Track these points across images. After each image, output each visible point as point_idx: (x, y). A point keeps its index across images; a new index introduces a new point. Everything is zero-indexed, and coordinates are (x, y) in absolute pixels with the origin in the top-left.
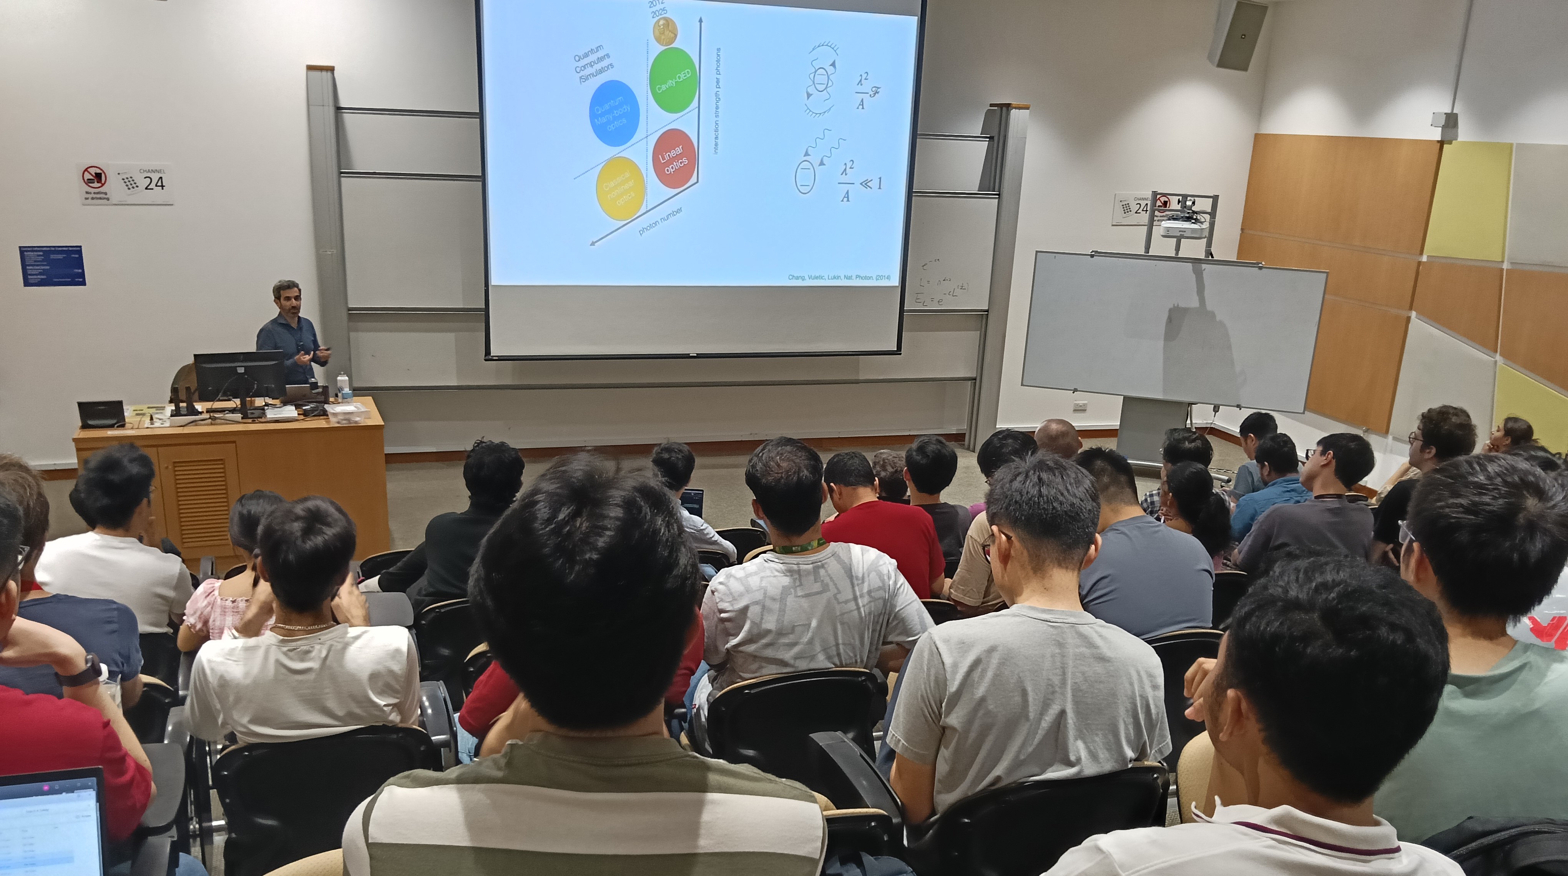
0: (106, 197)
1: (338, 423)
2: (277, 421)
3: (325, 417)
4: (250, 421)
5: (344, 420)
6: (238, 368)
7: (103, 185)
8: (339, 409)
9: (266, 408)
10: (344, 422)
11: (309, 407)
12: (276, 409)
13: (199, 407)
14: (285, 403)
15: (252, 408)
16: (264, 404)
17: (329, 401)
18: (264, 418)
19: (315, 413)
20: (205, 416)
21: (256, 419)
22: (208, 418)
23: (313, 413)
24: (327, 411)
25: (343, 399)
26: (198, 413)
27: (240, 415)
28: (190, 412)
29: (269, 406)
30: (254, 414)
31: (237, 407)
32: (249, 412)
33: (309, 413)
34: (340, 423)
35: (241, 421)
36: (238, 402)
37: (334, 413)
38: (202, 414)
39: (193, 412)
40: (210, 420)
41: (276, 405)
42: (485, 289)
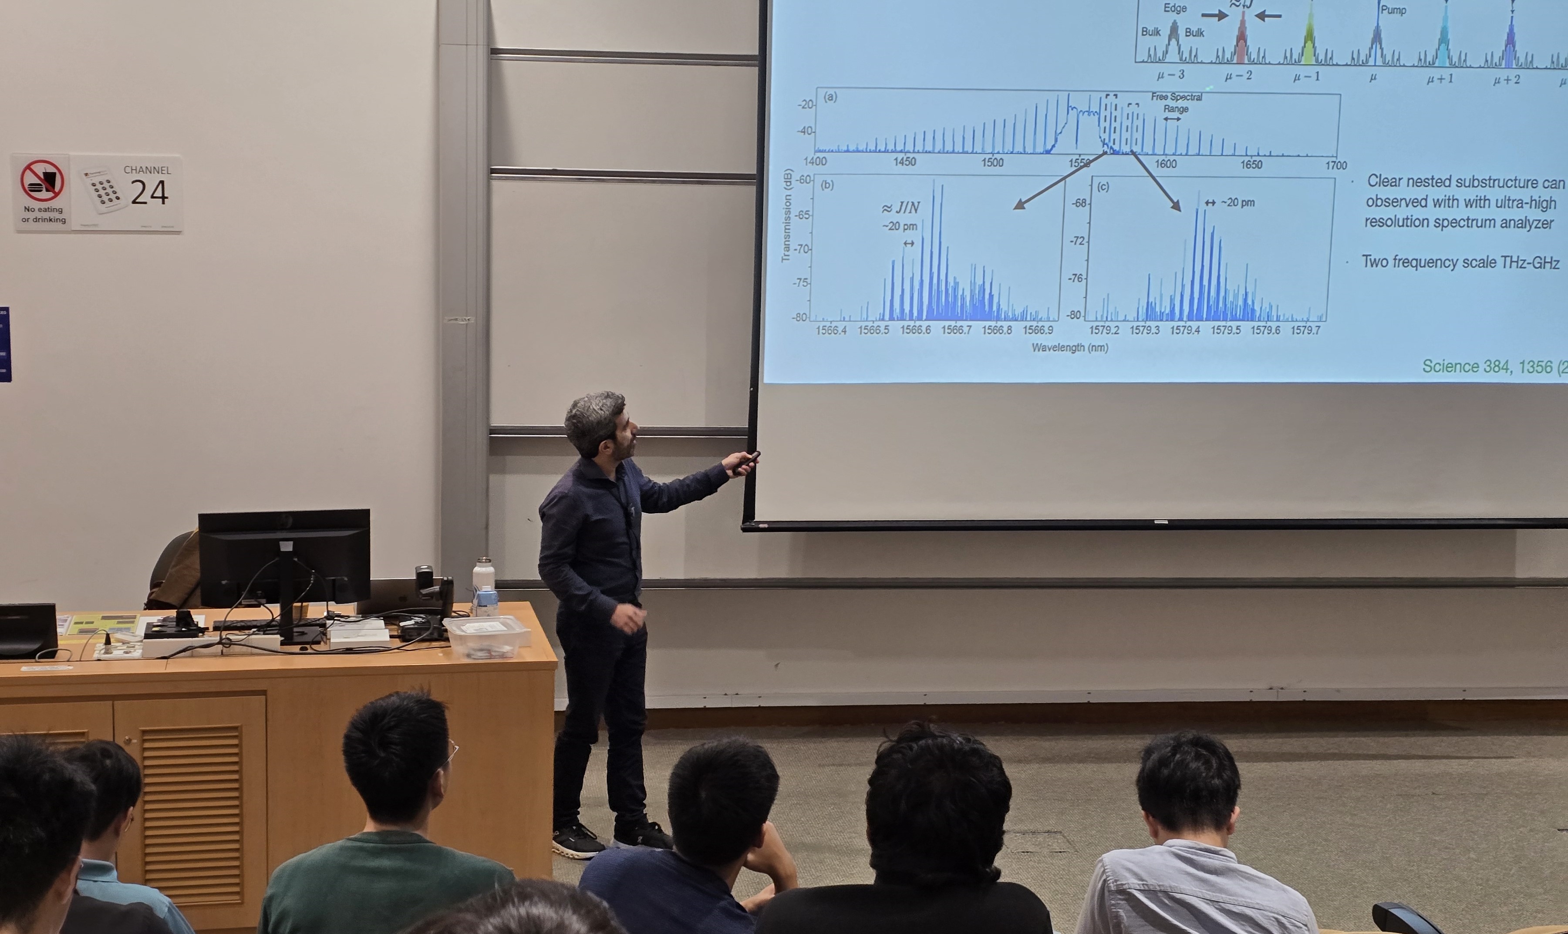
0: (61, 217)
1: (469, 656)
2: (349, 651)
3: (443, 644)
4: (296, 649)
5: (481, 650)
6: (281, 543)
7: (57, 195)
8: (471, 627)
10: (480, 654)
11: (412, 622)
12: (348, 626)
13: (201, 617)
14: (365, 613)
15: (302, 623)
16: (325, 614)
17: (454, 609)
18: (326, 643)
19: (424, 635)
20: (211, 637)
21: (308, 646)
22: (217, 642)
23: (419, 635)
24: (446, 630)
25: (480, 606)
26: (197, 631)
27: (278, 636)
28: (183, 629)
29: (336, 618)
30: (305, 636)
31: (273, 620)
32: (297, 632)
33: (411, 636)
34: (472, 657)
35: (279, 651)
36: (276, 609)
37: (460, 636)
38: (206, 633)
39: (189, 630)
40: (220, 646)
41: (349, 617)
42: (751, 391)
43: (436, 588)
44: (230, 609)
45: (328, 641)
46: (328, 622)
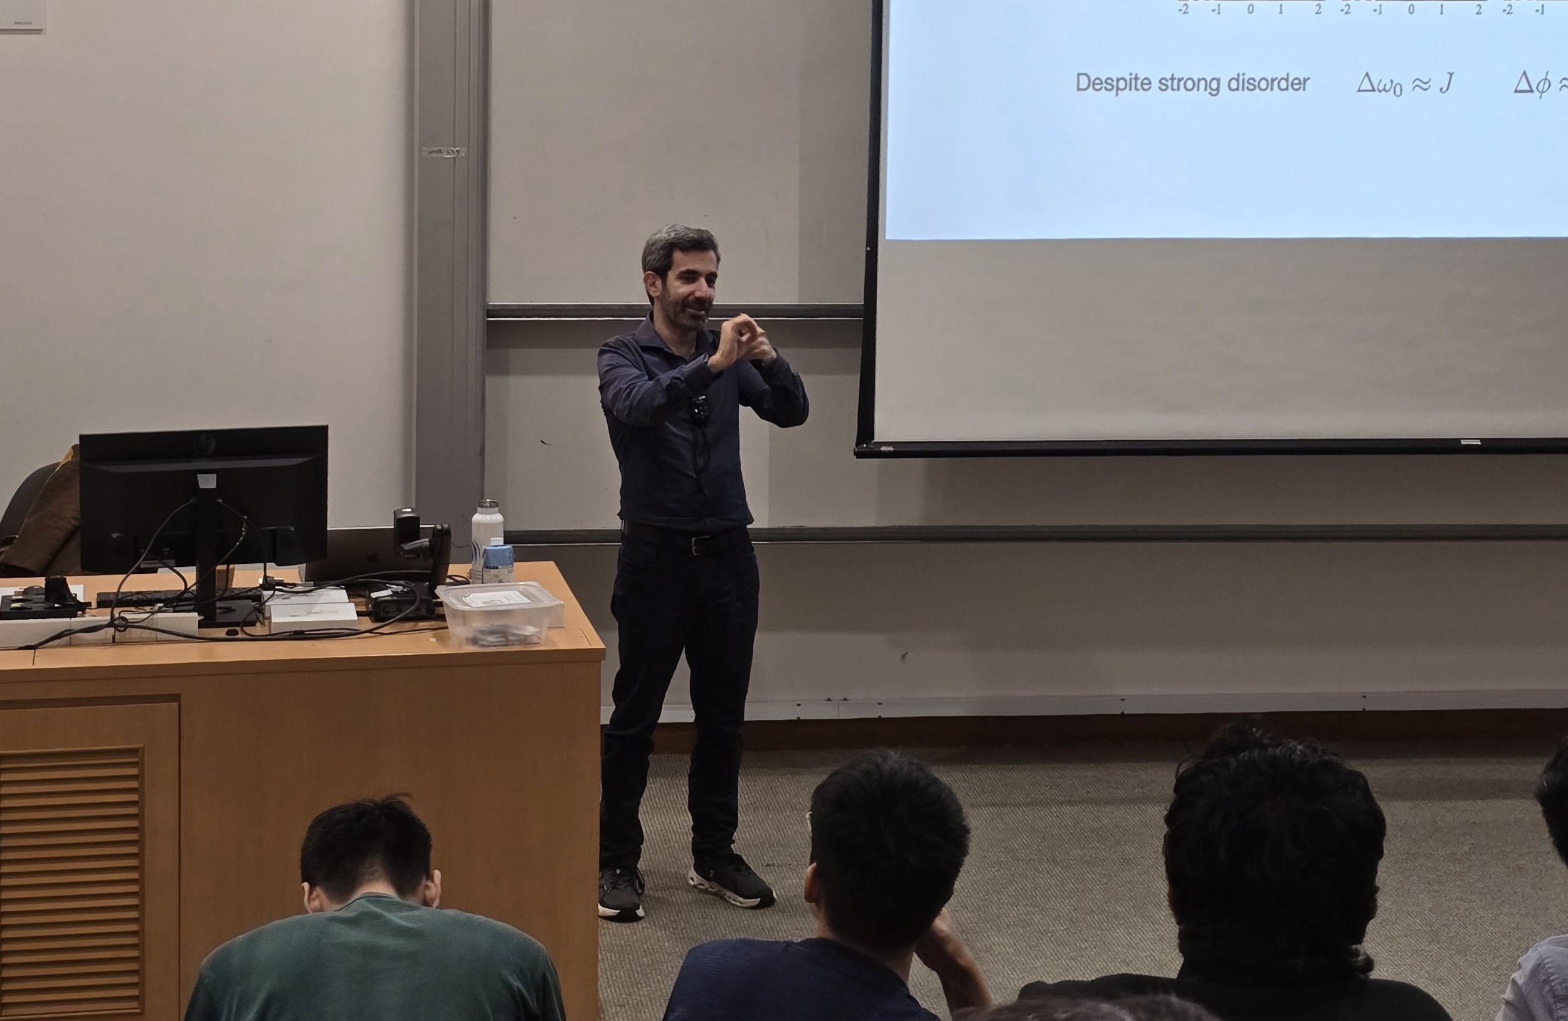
1: (474, 641)
2: (299, 635)
3: (434, 624)
4: (221, 632)
5: (493, 632)
6: (199, 476)
8: (477, 599)
9: (267, 593)
10: (491, 639)
11: (388, 592)
12: (295, 599)
13: (80, 587)
14: (319, 579)
15: (228, 594)
16: (261, 581)
17: (449, 574)
18: (263, 624)
19: (408, 611)
20: (95, 616)
21: (238, 629)
22: (106, 623)
23: (400, 611)
24: (441, 604)
25: (487, 567)
26: (77, 608)
27: (195, 614)
28: (56, 605)
29: (277, 587)
30: (233, 614)
31: (186, 590)
32: (220, 608)
33: (388, 612)
34: (480, 643)
35: (197, 635)
36: (190, 574)
37: (462, 611)
38: (87, 610)
39: (64, 606)
40: (112, 629)
41: (295, 585)
42: (867, 251)
43: (425, 541)
44: (124, 576)
45: (266, 622)
46: (265, 592)
